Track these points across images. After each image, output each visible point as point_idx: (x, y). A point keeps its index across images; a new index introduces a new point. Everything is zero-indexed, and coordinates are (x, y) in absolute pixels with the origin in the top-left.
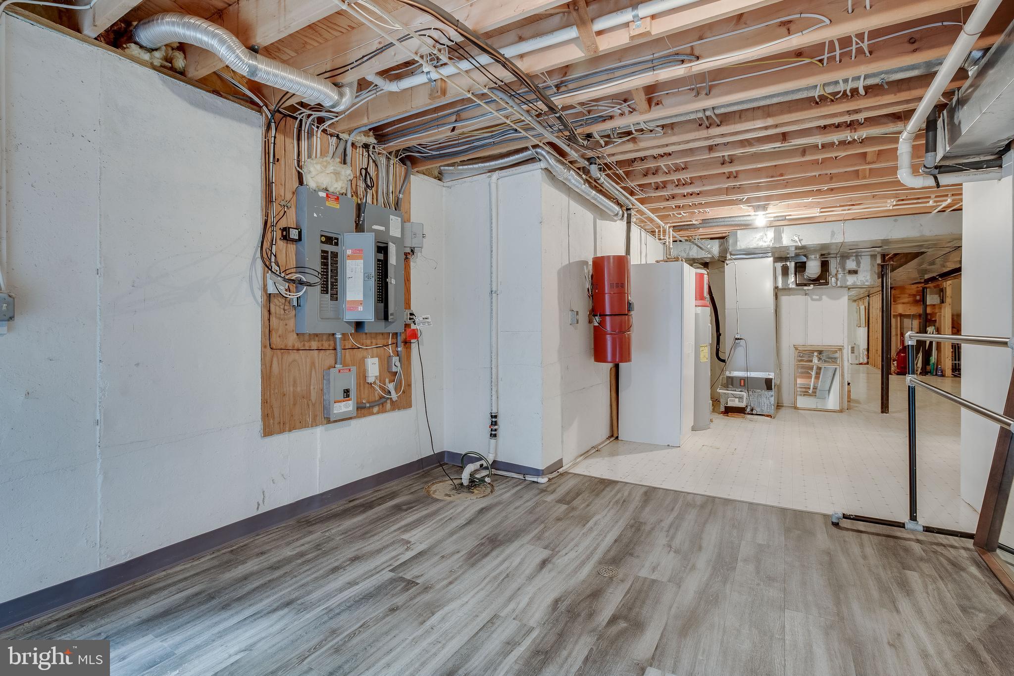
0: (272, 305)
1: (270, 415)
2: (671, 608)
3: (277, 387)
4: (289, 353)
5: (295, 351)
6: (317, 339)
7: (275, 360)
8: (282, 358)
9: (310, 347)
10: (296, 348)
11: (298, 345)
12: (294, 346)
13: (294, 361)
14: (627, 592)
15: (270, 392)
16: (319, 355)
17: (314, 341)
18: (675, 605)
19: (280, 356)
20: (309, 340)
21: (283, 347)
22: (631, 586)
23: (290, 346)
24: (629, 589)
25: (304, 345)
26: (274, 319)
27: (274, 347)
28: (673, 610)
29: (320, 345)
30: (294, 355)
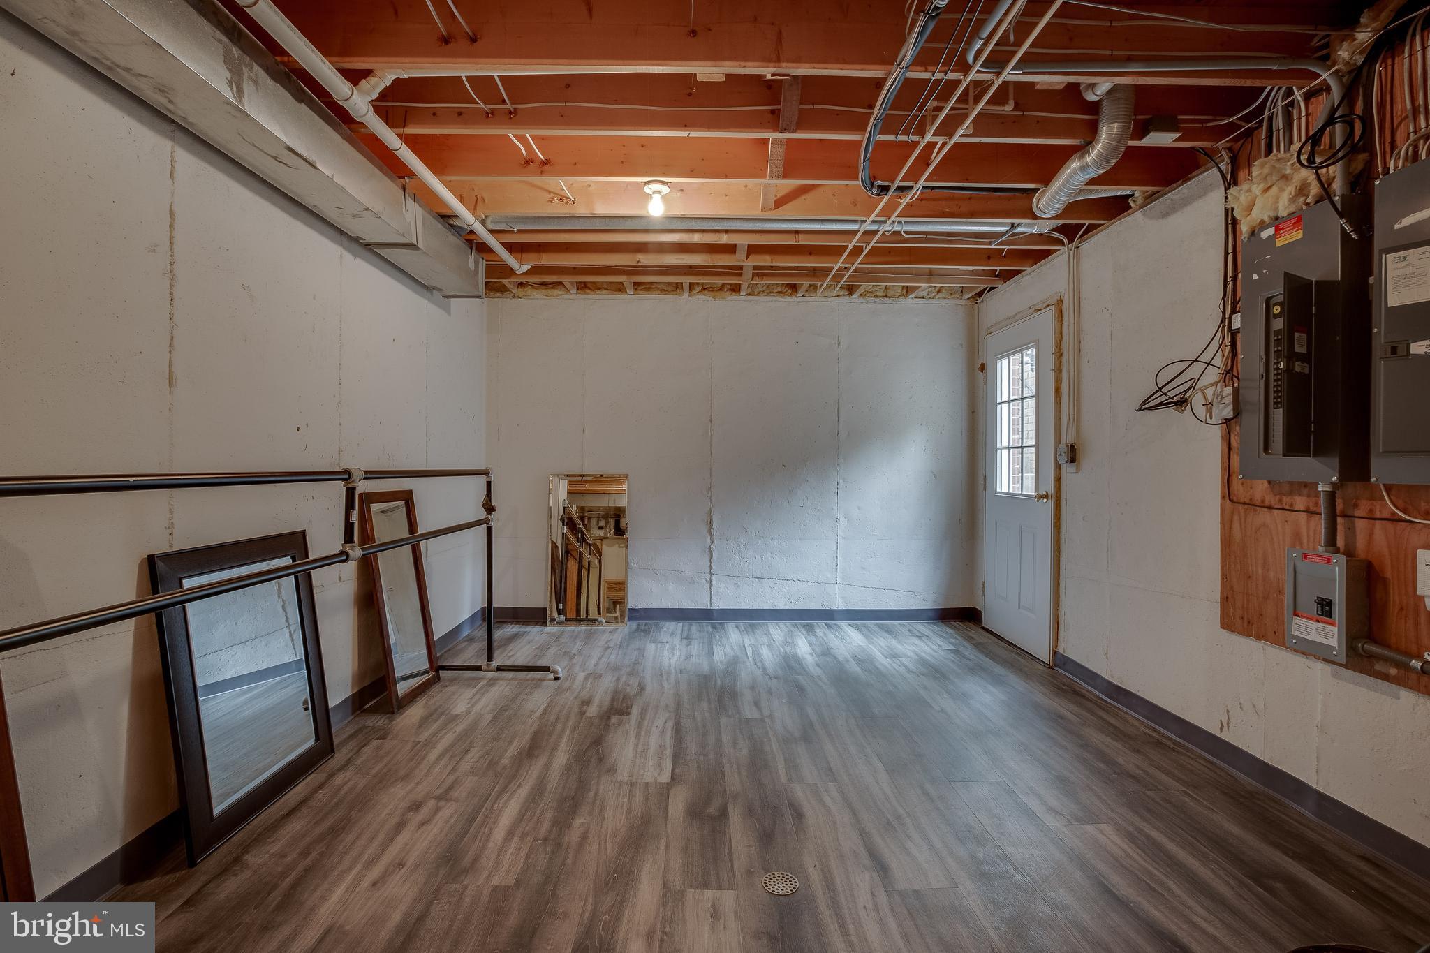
0: (1232, 436)
1: (1230, 600)
2: (667, 847)
3: (1238, 561)
4: (1255, 511)
5: (1266, 510)
6: (1305, 491)
7: (1236, 518)
8: (1245, 519)
9: (1291, 505)
10: (1267, 503)
11: (1271, 499)
12: (1263, 501)
13: (1264, 525)
14: (731, 854)
15: (1230, 565)
16: (1308, 522)
17: (1300, 495)
18: (662, 851)
19: (1242, 514)
20: (1291, 493)
21: (1247, 501)
22: (732, 867)
23: (1258, 498)
24: (731, 860)
25: (1280, 501)
26: (1235, 456)
27: (1235, 499)
28: (663, 844)
29: (1311, 505)
30: (1263, 517)
